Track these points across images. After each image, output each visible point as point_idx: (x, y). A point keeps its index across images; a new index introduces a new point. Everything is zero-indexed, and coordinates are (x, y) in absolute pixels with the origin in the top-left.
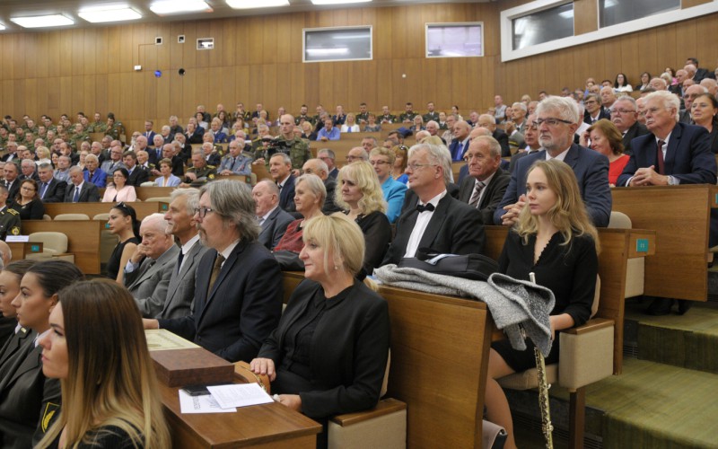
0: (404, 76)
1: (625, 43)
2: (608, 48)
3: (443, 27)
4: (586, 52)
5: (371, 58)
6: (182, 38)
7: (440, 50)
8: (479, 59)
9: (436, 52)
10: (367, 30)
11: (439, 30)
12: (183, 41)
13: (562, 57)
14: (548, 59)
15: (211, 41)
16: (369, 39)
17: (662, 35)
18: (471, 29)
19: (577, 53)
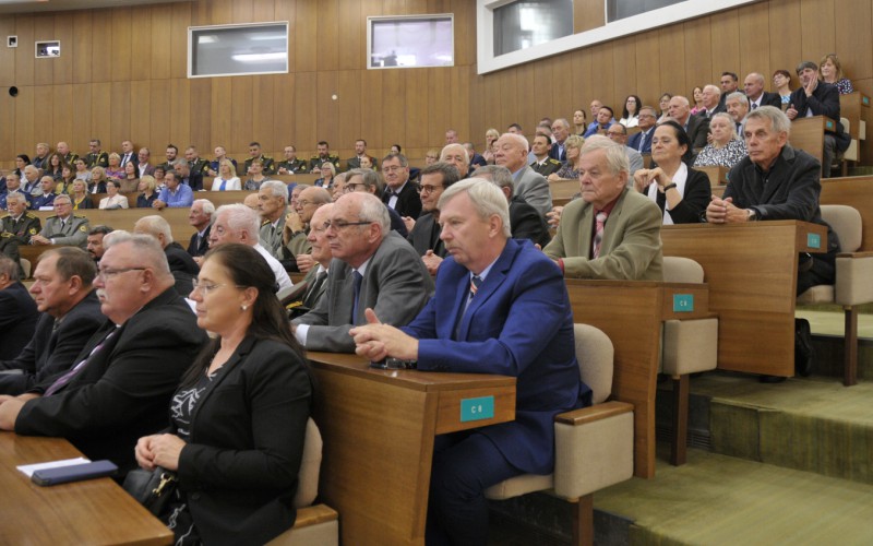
0: (334, 97)
1: (641, 47)
2: (617, 53)
3: (397, 22)
4: (588, 59)
5: (287, 72)
6: (13, 40)
7: (394, 57)
8: (446, 70)
9: (391, 60)
10: (281, 28)
11: (391, 27)
12: (15, 45)
13: (557, 66)
14: (538, 70)
15: (56, 44)
16: (285, 40)
17: (690, 34)
18: (439, 24)
19: (576, 61)
